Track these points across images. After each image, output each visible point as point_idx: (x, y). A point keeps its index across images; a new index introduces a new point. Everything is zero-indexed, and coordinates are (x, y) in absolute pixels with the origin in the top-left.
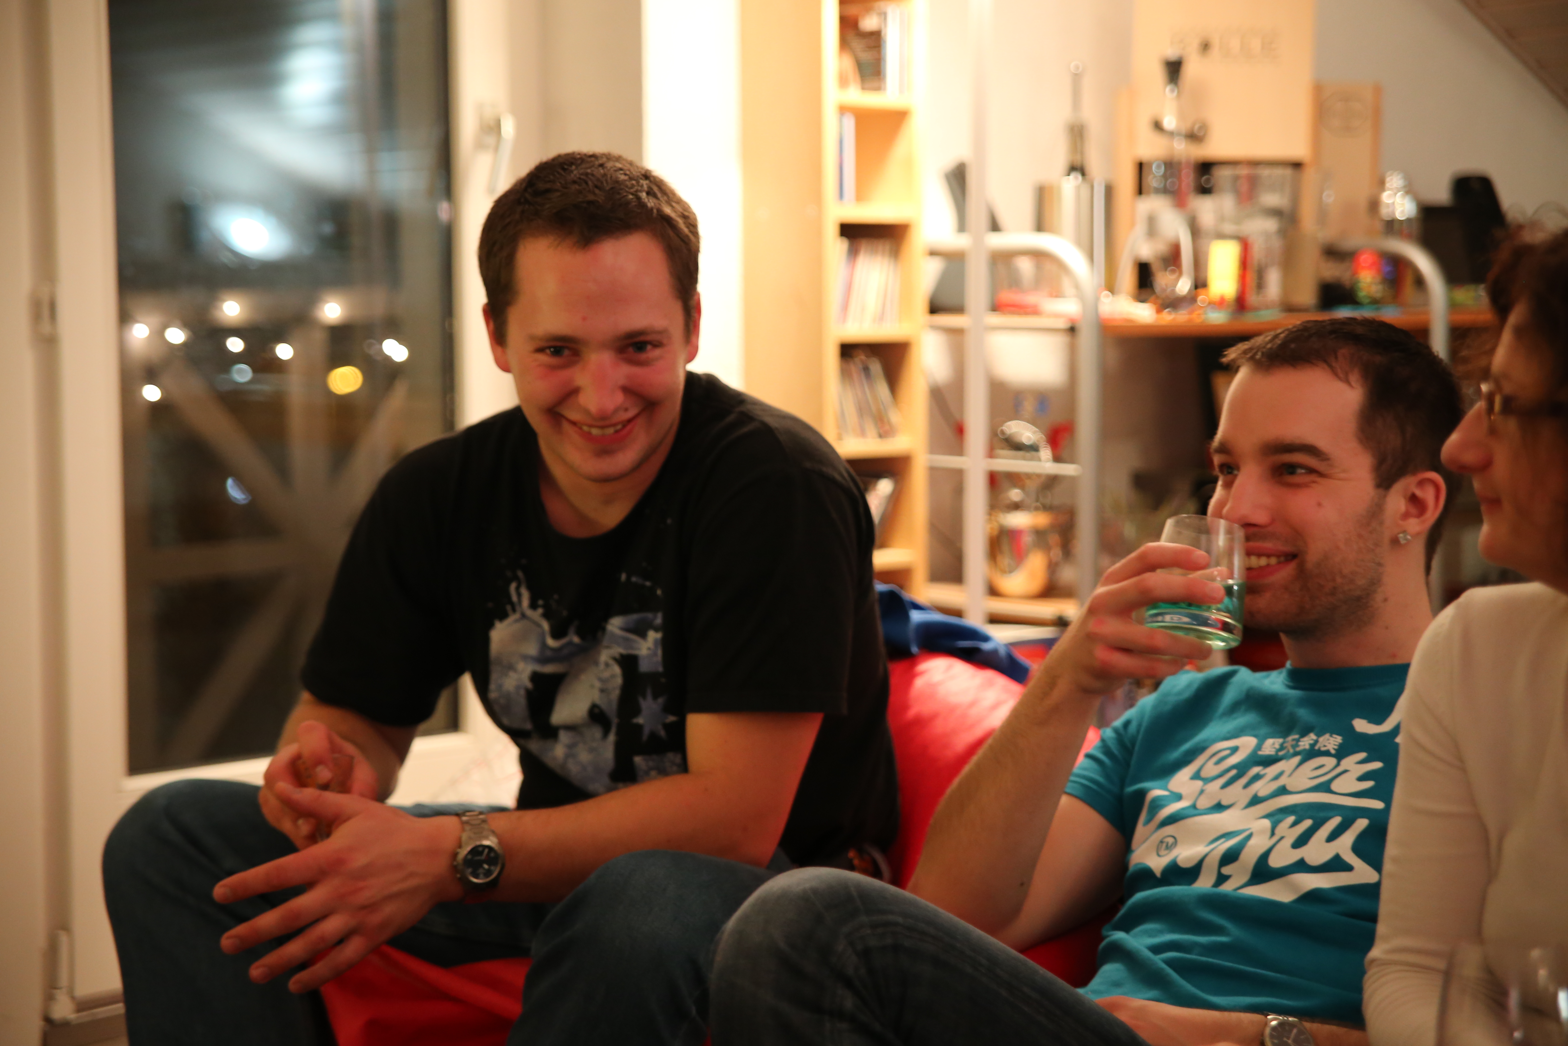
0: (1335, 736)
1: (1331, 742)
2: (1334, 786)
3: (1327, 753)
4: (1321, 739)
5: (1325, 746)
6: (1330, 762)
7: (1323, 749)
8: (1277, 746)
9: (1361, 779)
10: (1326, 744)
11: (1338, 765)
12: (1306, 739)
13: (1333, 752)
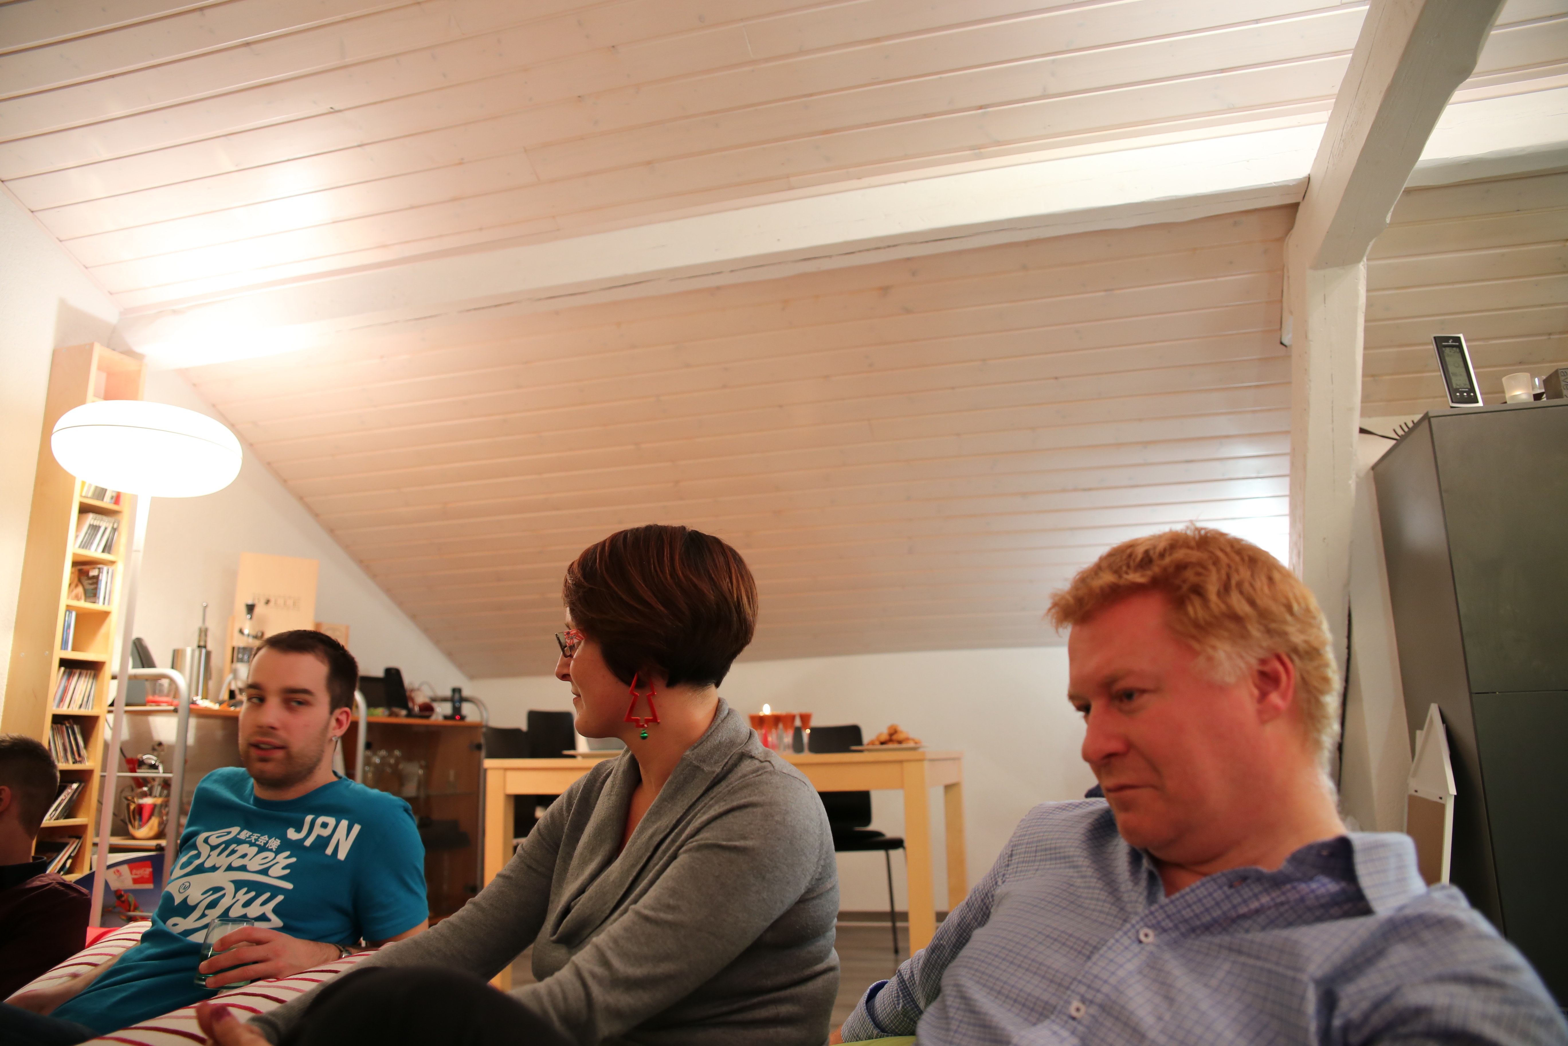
0: (277, 840)
1: (275, 843)
2: (270, 872)
3: (271, 850)
4: (270, 841)
5: (271, 846)
6: (271, 855)
7: (270, 848)
8: (248, 836)
9: (284, 868)
10: (272, 845)
11: (275, 858)
12: (262, 838)
13: (274, 850)
